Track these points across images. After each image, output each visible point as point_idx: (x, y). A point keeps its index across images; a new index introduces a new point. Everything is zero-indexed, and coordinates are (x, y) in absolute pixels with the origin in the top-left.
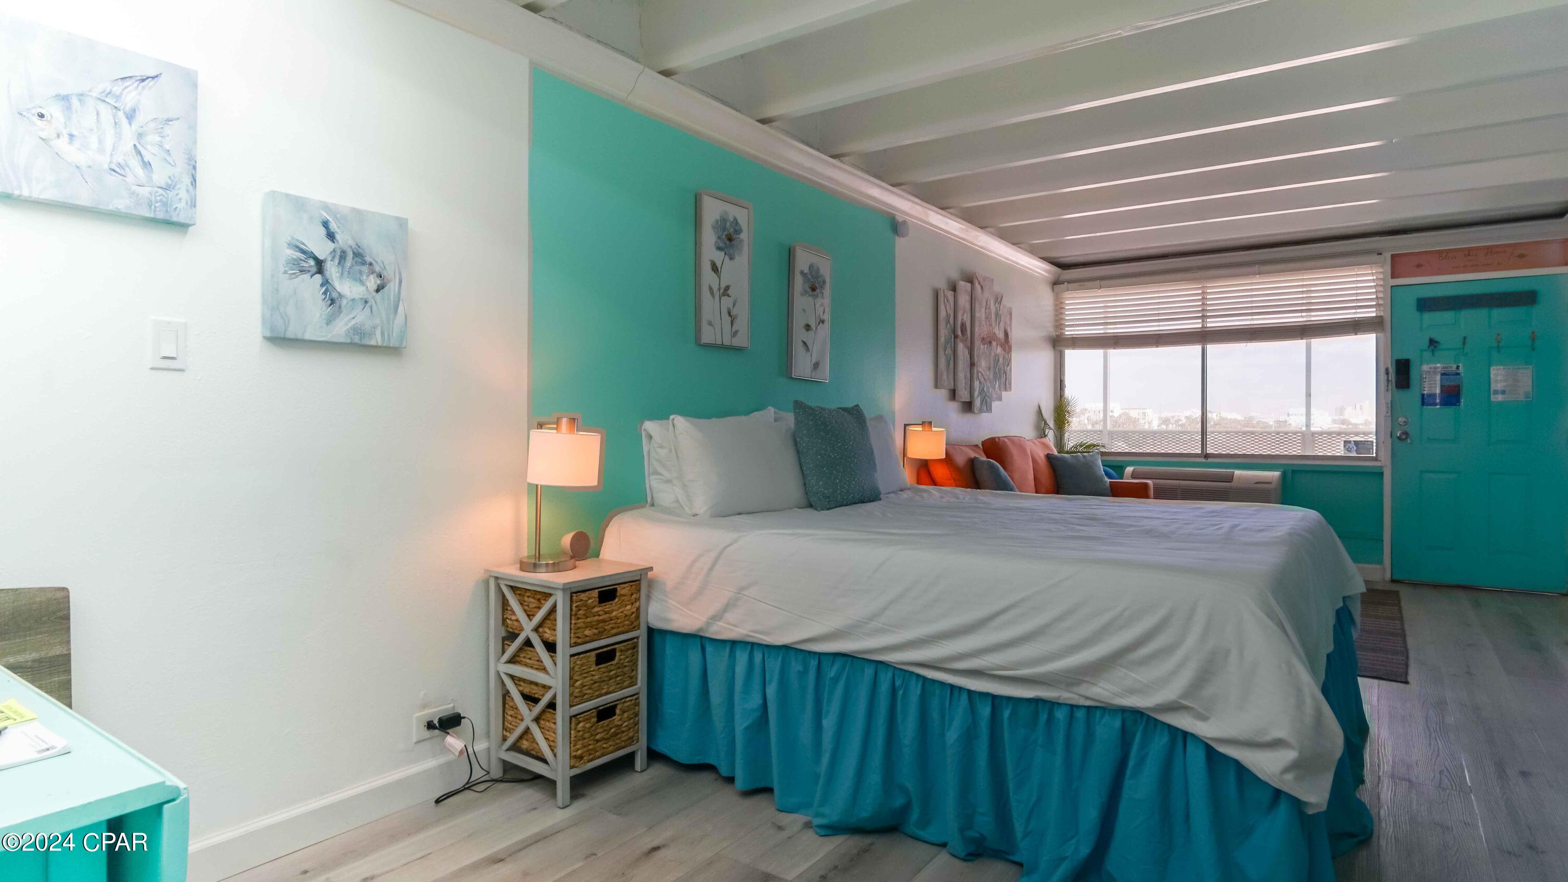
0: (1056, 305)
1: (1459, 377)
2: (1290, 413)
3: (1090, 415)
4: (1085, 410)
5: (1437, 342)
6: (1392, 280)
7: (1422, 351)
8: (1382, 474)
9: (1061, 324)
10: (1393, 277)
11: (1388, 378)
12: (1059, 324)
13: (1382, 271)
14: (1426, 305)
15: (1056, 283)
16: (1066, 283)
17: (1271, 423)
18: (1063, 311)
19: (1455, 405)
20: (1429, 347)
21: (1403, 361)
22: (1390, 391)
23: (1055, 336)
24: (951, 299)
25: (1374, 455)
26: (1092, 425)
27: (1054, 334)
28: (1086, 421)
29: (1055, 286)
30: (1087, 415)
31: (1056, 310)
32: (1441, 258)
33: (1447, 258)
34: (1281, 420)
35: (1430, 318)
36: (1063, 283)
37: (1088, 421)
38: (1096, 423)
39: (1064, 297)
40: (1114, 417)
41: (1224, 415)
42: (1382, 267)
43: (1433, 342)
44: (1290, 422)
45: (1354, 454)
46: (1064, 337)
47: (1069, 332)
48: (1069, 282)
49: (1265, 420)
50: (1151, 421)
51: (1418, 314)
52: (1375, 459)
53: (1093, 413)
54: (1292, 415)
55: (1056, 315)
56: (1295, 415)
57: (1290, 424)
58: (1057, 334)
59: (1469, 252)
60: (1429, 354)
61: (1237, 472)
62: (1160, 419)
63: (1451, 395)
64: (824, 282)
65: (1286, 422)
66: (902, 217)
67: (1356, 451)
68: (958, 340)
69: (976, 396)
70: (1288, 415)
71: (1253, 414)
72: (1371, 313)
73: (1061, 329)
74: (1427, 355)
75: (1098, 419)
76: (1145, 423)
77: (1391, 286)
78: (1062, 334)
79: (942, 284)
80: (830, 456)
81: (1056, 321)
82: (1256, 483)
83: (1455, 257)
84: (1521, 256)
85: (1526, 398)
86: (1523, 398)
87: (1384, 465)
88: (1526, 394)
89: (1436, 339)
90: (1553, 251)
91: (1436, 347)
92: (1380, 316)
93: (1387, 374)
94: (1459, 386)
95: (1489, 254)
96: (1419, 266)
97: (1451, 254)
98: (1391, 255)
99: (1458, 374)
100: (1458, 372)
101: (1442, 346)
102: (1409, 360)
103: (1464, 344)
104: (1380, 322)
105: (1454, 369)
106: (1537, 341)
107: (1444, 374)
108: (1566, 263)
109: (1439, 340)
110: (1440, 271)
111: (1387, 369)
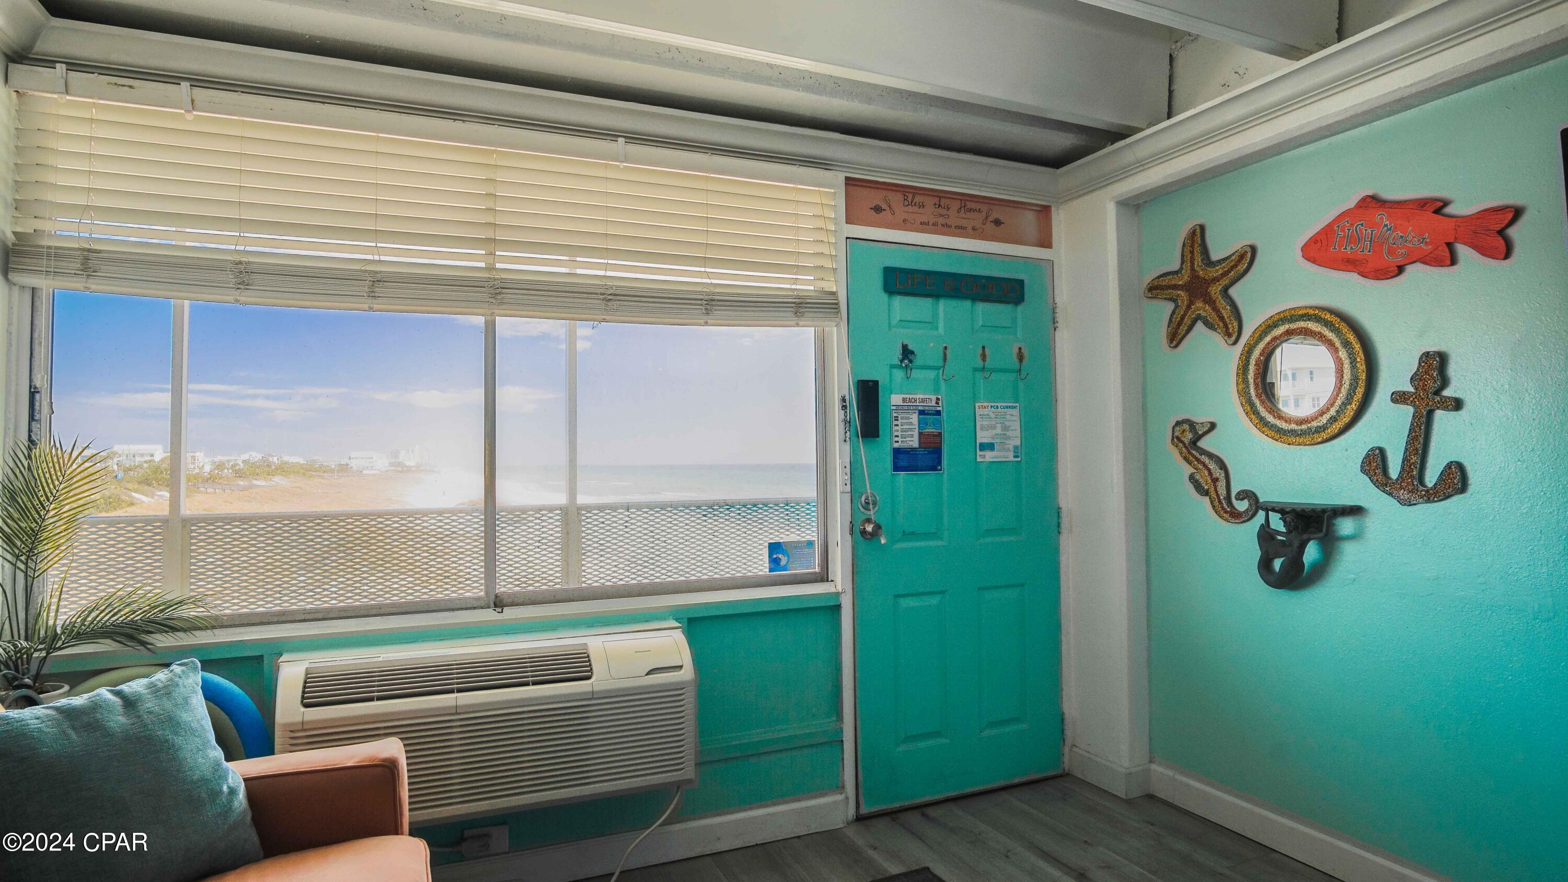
1: (940, 418)
3: (120, 459)
4: (115, 453)
5: (912, 353)
6: (849, 225)
7: (892, 367)
8: (838, 607)
10: (848, 222)
11: (845, 416)
13: (834, 204)
14: (898, 281)
15: (17, 58)
17: (333, 466)
19: (932, 468)
20: (902, 361)
21: (871, 384)
22: (848, 443)
25: (822, 571)
26: (124, 471)
28: (115, 467)
30: (116, 460)
32: (906, 202)
33: (913, 204)
34: (342, 464)
35: (903, 306)
37: (118, 467)
38: (130, 470)
40: (155, 462)
41: (286, 458)
42: (835, 195)
43: (907, 353)
49: (327, 464)
50: (203, 466)
51: (885, 297)
53: (125, 458)
57: (351, 467)
60: (901, 374)
61: (598, 645)
62: (213, 463)
63: (931, 452)
70: (350, 458)
71: (316, 458)
72: (817, 284)
74: (899, 374)
75: (133, 464)
76: (194, 468)
77: (847, 238)
82: (650, 672)
83: (923, 206)
84: (997, 222)
85: (1015, 457)
86: (1011, 458)
87: (840, 589)
88: (1016, 448)
89: (910, 347)
90: (1029, 219)
91: (911, 361)
92: (833, 293)
93: (844, 407)
94: (940, 433)
95: (963, 209)
96: (878, 209)
97: (918, 199)
98: (847, 179)
99: (938, 413)
100: (938, 409)
101: (918, 361)
102: (876, 383)
103: (945, 359)
104: (836, 304)
105: (934, 403)
106: (1025, 362)
107: (922, 413)
108: (1045, 242)
109: (914, 350)
110: (904, 225)
111: (844, 400)
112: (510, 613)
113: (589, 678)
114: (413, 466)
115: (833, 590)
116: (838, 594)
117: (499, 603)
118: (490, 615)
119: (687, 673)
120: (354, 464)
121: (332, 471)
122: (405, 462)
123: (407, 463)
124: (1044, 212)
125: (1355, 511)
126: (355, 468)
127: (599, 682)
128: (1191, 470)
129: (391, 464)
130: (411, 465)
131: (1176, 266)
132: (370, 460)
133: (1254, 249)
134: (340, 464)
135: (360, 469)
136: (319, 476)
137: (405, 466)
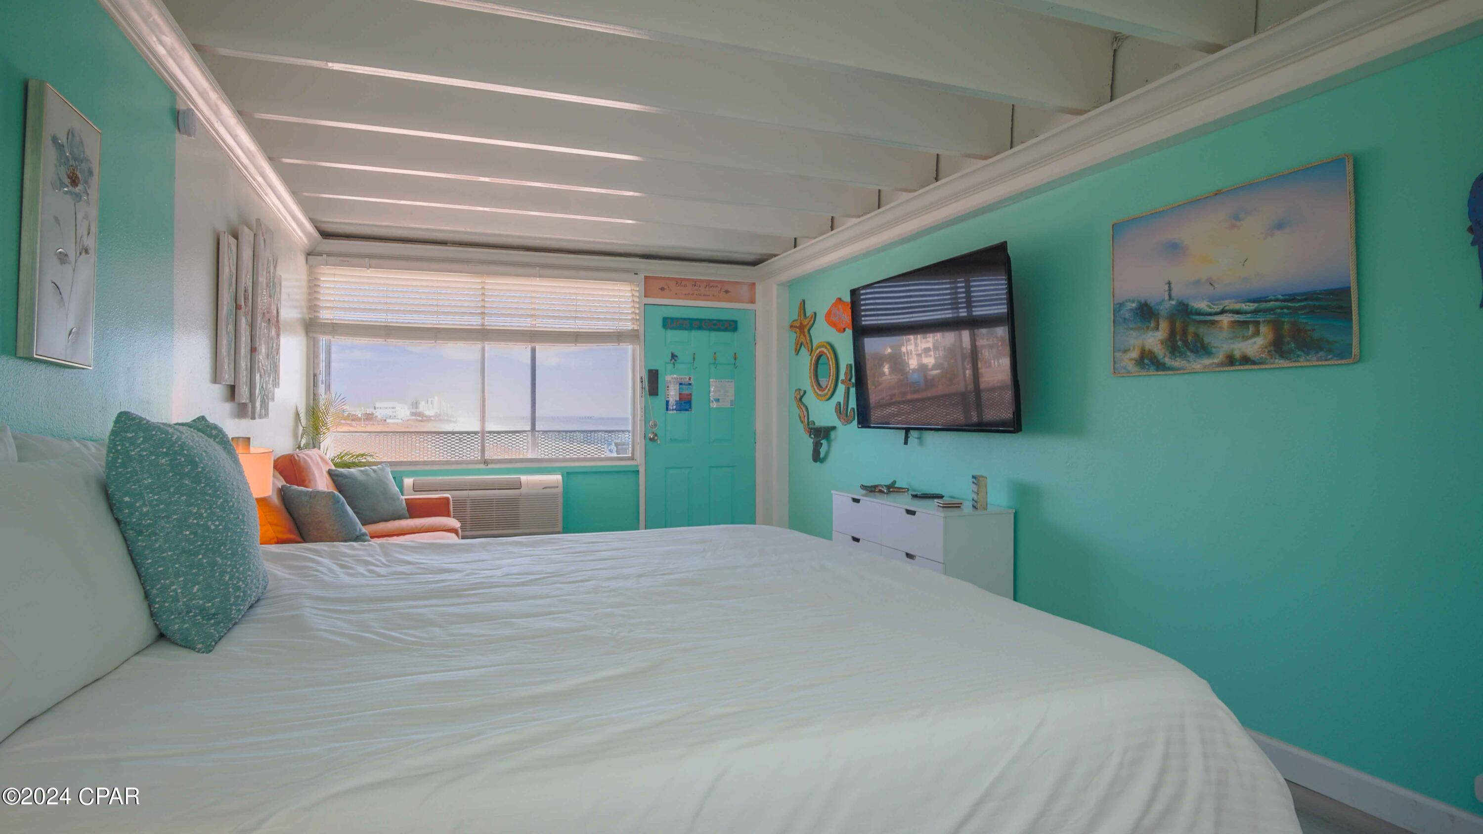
0: (309, 281)
1: (690, 386)
2: (376, 407)
5: (677, 356)
6: (646, 298)
7: (666, 363)
8: (638, 471)
9: (315, 305)
10: (645, 296)
11: (642, 386)
12: (312, 306)
13: (638, 289)
14: (670, 323)
15: (310, 254)
16: (325, 256)
17: (360, 415)
18: (318, 289)
19: (687, 410)
20: (671, 360)
21: (654, 371)
22: (644, 398)
23: (308, 319)
24: (234, 248)
25: (630, 455)
27: (307, 317)
29: (309, 257)
31: (310, 287)
32: (677, 285)
33: (681, 285)
34: (368, 413)
35: (672, 335)
36: (320, 255)
39: (319, 271)
42: (638, 286)
43: (674, 356)
44: (376, 414)
45: (615, 455)
46: (321, 321)
47: (325, 315)
48: (329, 255)
49: (354, 413)
51: (663, 330)
52: (632, 459)
54: (378, 408)
55: (310, 294)
56: (381, 408)
57: (376, 416)
58: (310, 316)
59: (695, 283)
60: (671, 366)
61: (524, 478)
63: (685, 403)
64: (91, 173)
65: (373, 414)
66: (186, 103)
67: (617, 452)
68: (241, 313)
69: (257, 395)
70: (375, 408)
72: (629, 326)
73: (315, 311)
74: (669, 366)
77: (645, 304)
78: (317, 318)
79: (222, 227)
80: (208, 528)
81: (310, 300)
82: (544, 488)
83: (686, 286)
84: (727, 292)
85: (731, 405)
86: (729, 406)
87: (639, 464)
88: (732, 401)
89: (676, 354)
90: (745, 291)
91: (675, 360)
92: (637, 330)
93: (642, 382)
94: (691, 394)
95: (708, 287)
96: (662, 289)
97: (684, 283)
98: (645, 276)
99: (690, 384)
100: (690, 382)
101: (679, 360)
102: (657, 371)
103: (694, 359)
104: (638, 335)
105: (688, 380)
106: (738, 361)
107: (681, 384)
108: (753, 301)
109: (678, 355)
110: (676, 296)
111: (641, 378)
112: (490, 466)
113: (520, 489)
114: (432, 416)
115: (636, 464)
116: (637, 466)
117: (486, 462)
118: (482, 466)
119: (560, 490)
120: (379, 414)
121: (359, 419)
122: (425, 412)
123: (427, 413)
124: (753, 284)
125: (834, 428)
126: (379, 417)
127: (523, 490)
128: (799, 412)
129: (413, 414)
130: (431, 415)
131: (797, 318)
132: (394, 410)
133: (815, 314)
134: (366, 413)
135: (385, 419)
136: (348, 424)
137: (425, 416)
